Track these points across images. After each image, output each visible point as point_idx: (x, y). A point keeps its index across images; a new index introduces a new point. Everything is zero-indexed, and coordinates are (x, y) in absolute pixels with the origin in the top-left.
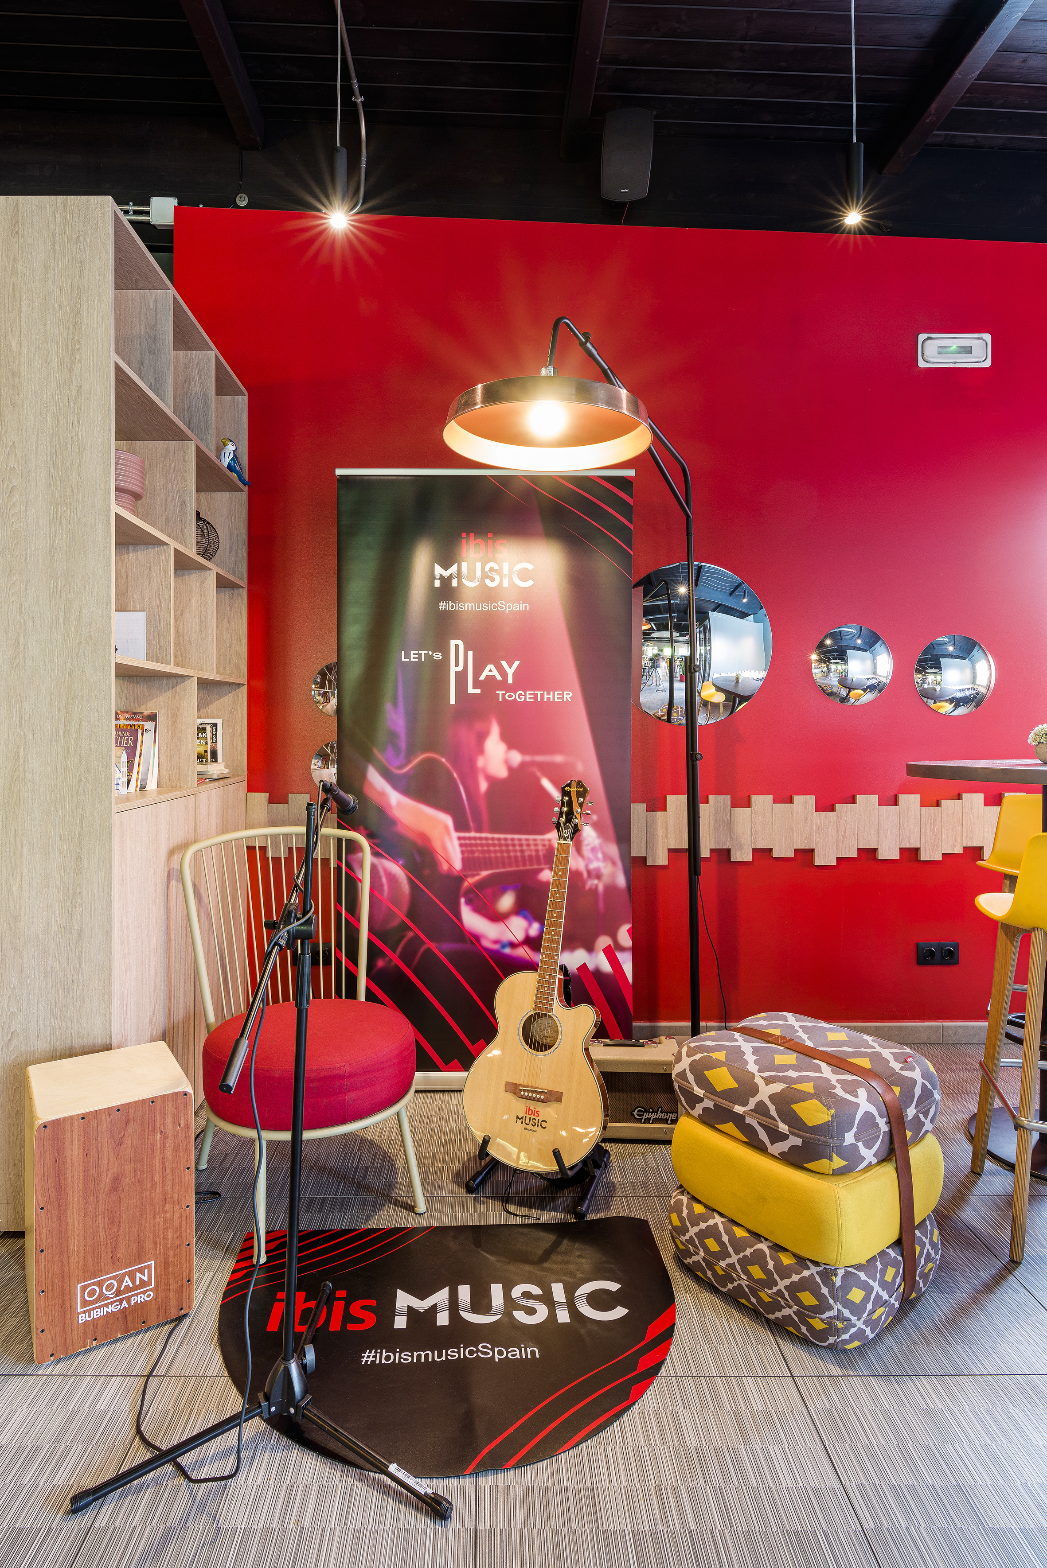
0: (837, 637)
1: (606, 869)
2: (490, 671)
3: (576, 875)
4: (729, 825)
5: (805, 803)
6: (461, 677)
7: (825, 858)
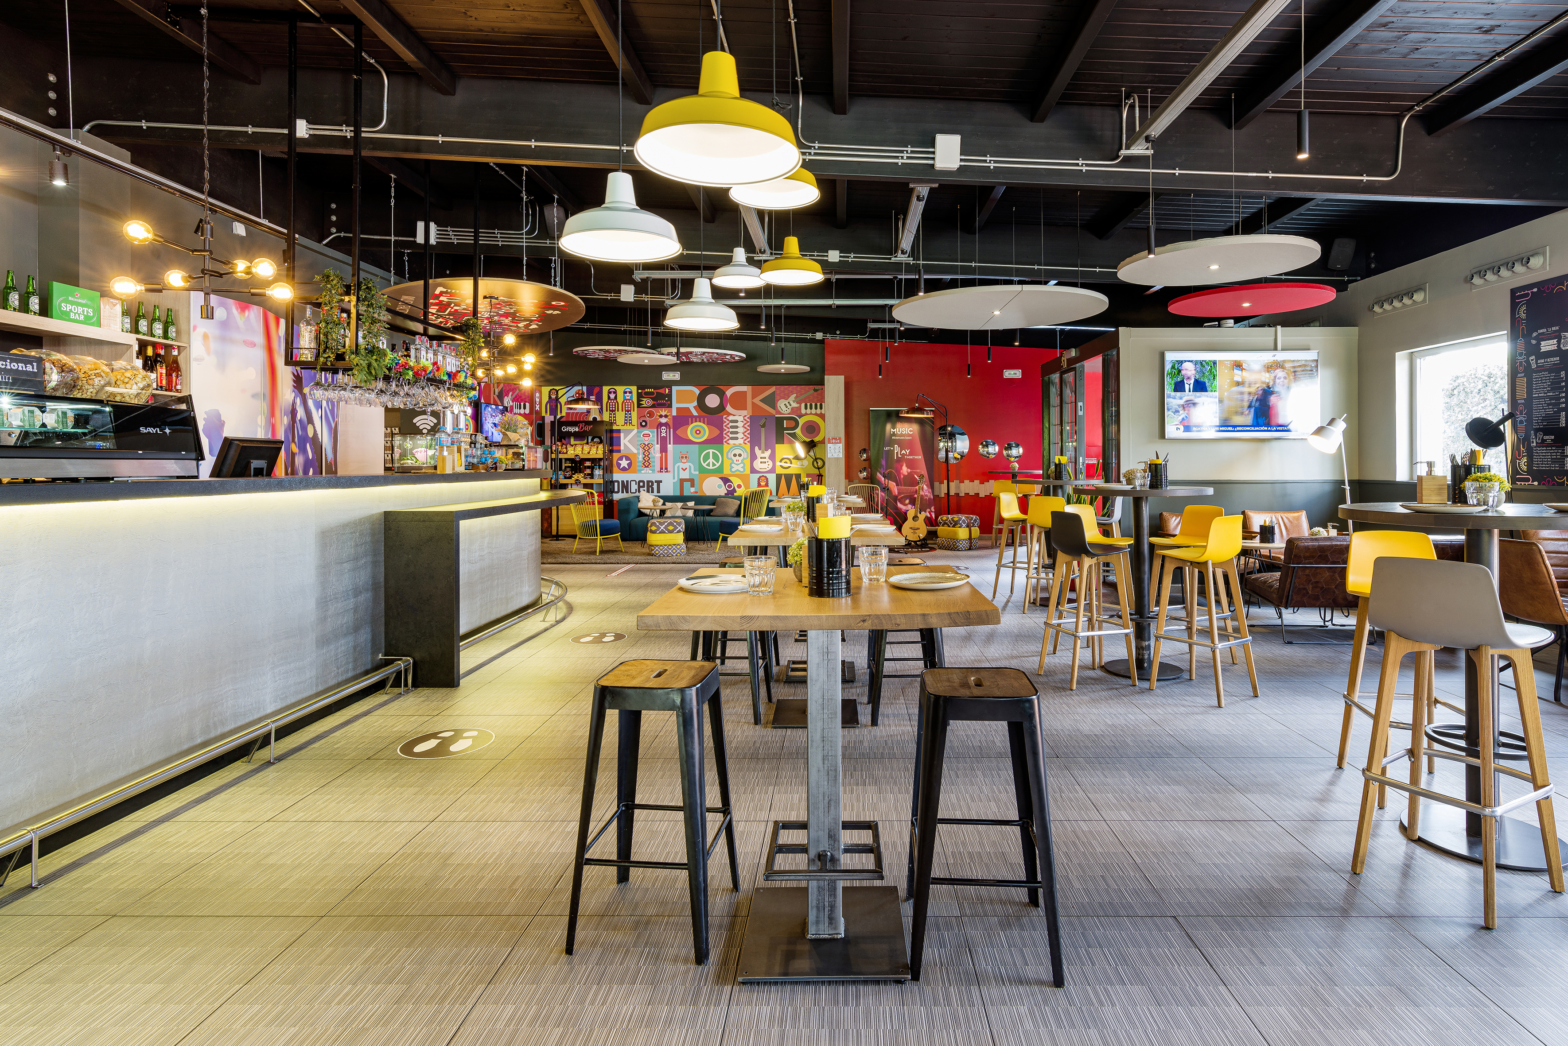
0: (986, 442)
1: (929, 495)
2: (903, 452)
3: (922, 496)
4: (958, 487)
5: (977, 482)
6: (897, 453)
7: (982, 495)
